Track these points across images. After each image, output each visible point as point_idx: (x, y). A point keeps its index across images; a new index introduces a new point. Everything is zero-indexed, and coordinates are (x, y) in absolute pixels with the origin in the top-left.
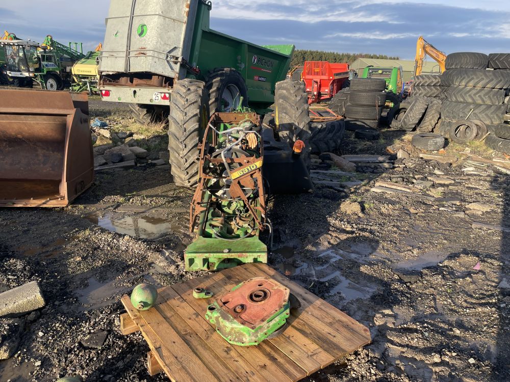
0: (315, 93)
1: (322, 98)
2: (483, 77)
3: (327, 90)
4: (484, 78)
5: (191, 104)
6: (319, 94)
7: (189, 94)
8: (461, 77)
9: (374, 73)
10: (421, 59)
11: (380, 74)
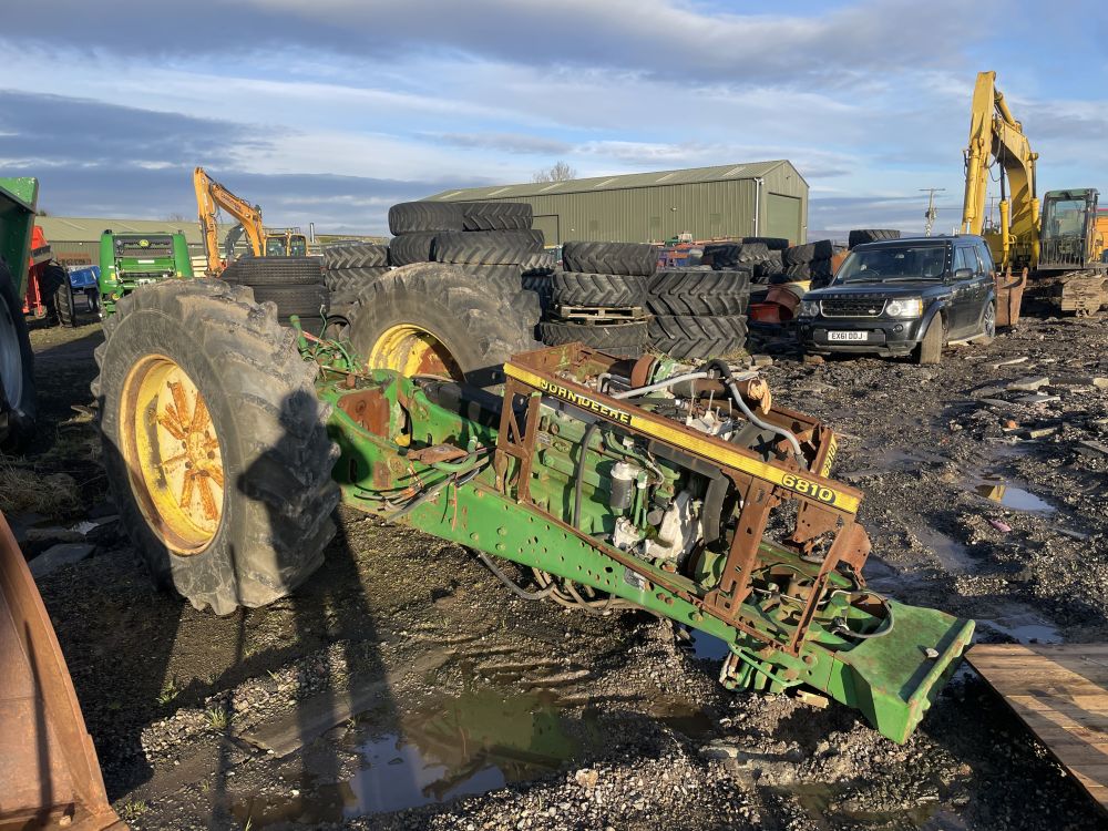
9: (127, 246)
10: (211, 215)
11: (143, 248)
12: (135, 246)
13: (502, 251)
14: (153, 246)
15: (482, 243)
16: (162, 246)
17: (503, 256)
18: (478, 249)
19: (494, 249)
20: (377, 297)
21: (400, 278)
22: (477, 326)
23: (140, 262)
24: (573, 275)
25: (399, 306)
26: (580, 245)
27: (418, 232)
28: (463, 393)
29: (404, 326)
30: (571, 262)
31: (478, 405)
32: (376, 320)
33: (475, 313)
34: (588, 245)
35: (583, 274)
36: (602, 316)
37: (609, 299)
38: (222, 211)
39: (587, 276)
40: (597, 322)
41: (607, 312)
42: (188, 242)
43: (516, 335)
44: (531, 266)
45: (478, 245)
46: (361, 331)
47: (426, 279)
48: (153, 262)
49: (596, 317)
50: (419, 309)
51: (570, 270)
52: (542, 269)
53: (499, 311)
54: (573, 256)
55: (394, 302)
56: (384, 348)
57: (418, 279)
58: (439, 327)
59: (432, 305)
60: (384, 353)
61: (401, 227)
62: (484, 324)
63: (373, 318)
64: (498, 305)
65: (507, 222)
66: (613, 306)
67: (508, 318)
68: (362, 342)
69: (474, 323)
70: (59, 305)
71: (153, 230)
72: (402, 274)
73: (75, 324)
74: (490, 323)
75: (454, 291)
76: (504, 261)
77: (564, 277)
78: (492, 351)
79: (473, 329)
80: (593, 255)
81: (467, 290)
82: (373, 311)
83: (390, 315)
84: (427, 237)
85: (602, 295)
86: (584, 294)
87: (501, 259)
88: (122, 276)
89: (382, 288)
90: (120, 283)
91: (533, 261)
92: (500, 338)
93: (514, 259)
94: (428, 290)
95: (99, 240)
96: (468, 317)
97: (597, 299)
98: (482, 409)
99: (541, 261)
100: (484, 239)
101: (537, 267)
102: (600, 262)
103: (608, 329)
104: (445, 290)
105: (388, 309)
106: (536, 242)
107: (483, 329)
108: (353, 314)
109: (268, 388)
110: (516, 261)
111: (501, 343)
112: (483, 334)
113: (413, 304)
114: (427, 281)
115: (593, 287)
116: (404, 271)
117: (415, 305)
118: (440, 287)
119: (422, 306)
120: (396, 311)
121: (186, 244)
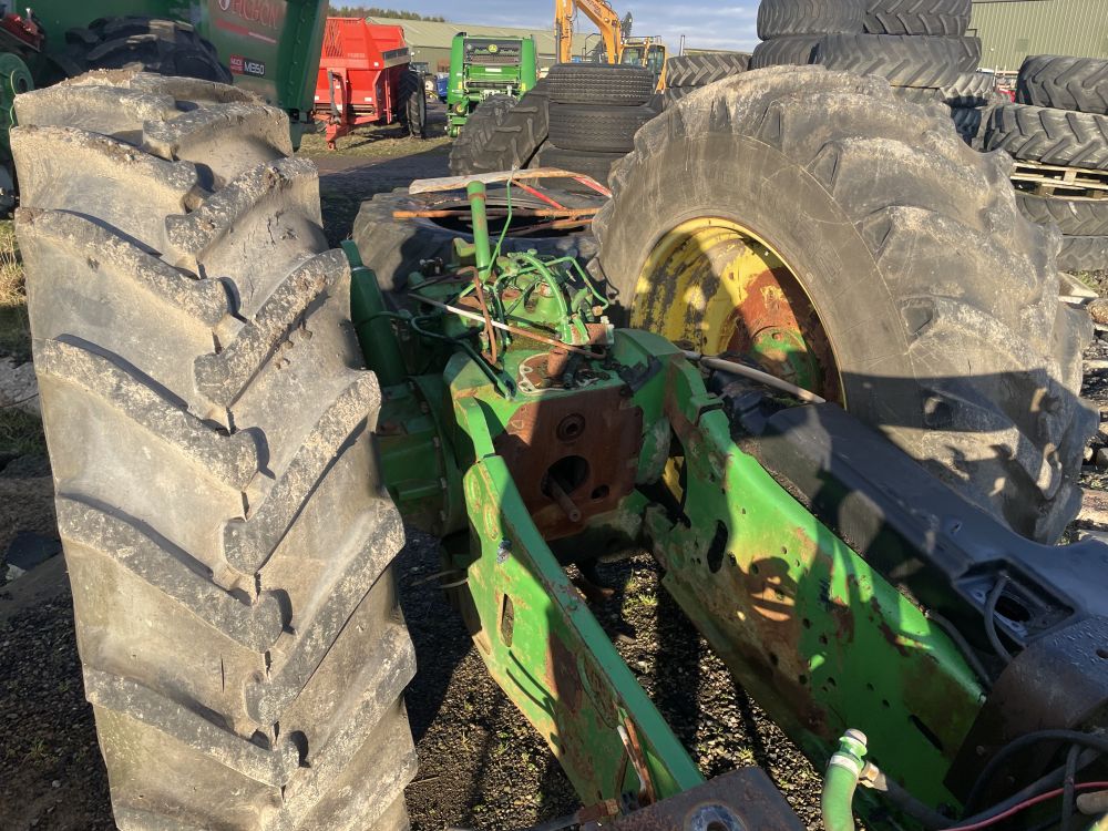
0: (340, 108)
1: (358, 121)
2: (909, 55)
3: (368, 99)
4: (912, 60)
5: (284, 338)
6: (350, 112)
7: (229, 229)
8: (847, 57)
9: (477, 51)
10: (568, 18)
11: (493, 54)
12: (485, 51)
13: (918, 67)
14: (502, 52)
15: (890, 52)
16: (511, 52)
17: (918, 74)
18: (881, 62)
19: (906, 63)
20: (669, 148)
21: (723, 104)
22: (909, 255)
23: (487, 70)
24: (1034, 110)
25: (710, 175)
26: (1056, 61)
27: (796, 34)
28: (834, 456)
29: (715, 222)
30: (1033, 88)
31: (875, 510)
32: (659, 200)
33: (911, 218)
34: (1072, 62)
35: (1052, 110)
36: (1070, 180)
37: (1090, 155)
38: (580, 12)
39: (1057, 114)
40: (1058, 191)
41: (1079, 175)
42: (540, 50)
43: (1024, 292)
44: (955, 92)
45: (883, 55)
46: (630, 220)
47: (789, 109)
48: (499, 70)
49: (1056, 182)
50: (755, 188)
51: (1029, 102)
52: (970, 97)
53: (983, 216)
54: (1040, 79)
55: (701, 163)
56: (670, 260)
57: (767, 110)
58: (799, 242)
59: (791, 180)
60: (670, 271)
61: (773, 29)
62: (929, 253)
63: (654, 193)
64: (982, 197)
65: (930, 23)
66: (1094, 167)
67: (1006, 240)
68: (628, 241)
69: (901, 247)
70: (410, 113)
71: (505, 34)
72: (731, 95)
73: (424, 137)
74: (949, 252)
75: (860, 150)
76: (919, 82)
77: (1017, 113)
78: (941, 337)
79: (895, 265)
80: (1077, 79)
81: (898, 149)
82: (655, 180)
83: (690, 192)
84: (807, 42)
85: (1078, 147)
86: (1047, 143)
87: (914, 78)
88: (469, 85)
89: (681, 126)
90: (465, 93)
91: (958, 85)
92: (972, 300)
93: (935, 79)
94: (786, 141)
95: (450, 46)
96: (887, 230)
97: (1068, 153)
98: (885, 527)
99: (971, 86)
100: (894, 46)
101: (964, 94)
102: (1088, 93)
103: (1076, 203)
104: (836, 142)
105: (687, 178)
106: (969, 55)
107: (923, 267)
108: (619, 179)
109: (166, 482)
110: (936, 84)
111: (974, 318)
112: (919, 282)
113: (744, 173)
114: (788, 115)
115: (1067, 133)
116: (735, 85)
117: (749, 175)
118: (823, 132)
119: (765, 182)
120: (703, 186)
121: (534, 52)
